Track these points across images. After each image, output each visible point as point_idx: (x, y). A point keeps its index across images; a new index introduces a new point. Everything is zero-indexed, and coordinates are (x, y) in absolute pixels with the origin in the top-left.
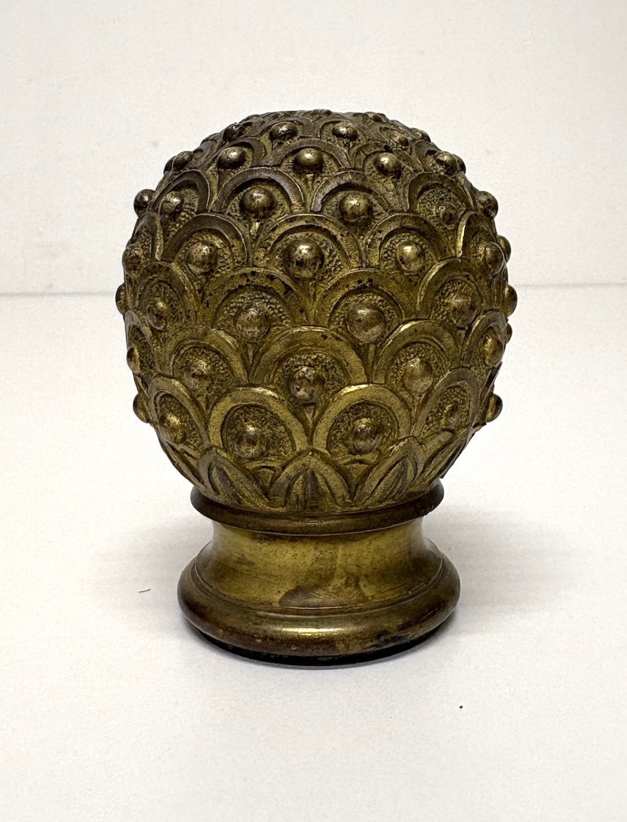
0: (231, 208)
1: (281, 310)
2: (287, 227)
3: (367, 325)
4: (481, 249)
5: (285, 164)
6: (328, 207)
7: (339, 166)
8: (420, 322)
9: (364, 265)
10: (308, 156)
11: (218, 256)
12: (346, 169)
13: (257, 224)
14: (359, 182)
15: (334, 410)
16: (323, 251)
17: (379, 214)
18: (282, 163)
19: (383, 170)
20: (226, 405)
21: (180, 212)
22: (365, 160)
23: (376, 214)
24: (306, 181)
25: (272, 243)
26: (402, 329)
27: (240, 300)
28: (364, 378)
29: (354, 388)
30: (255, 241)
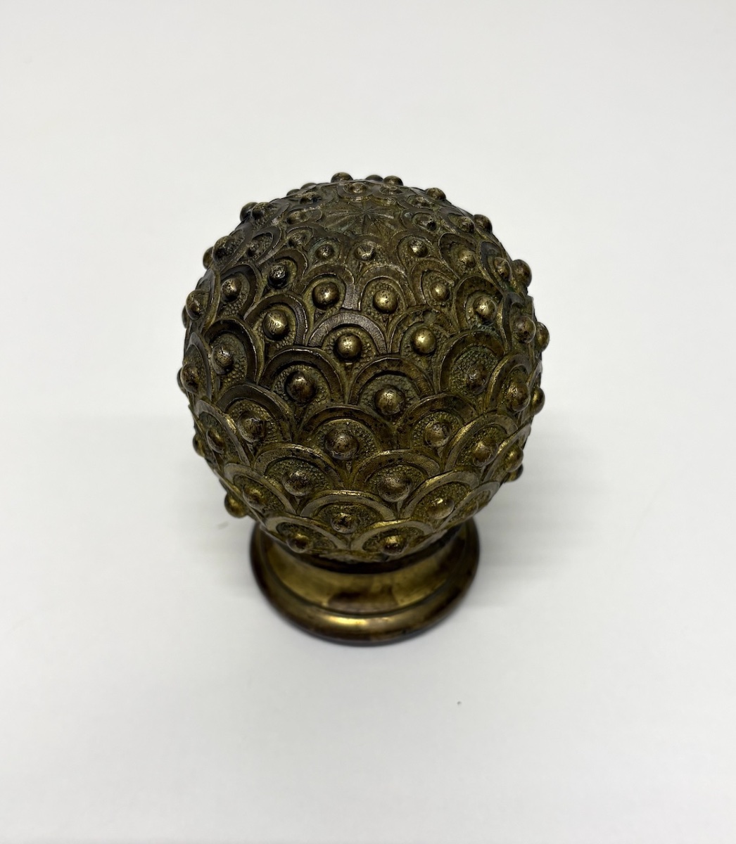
0: (277, 384)
1: (323, 477)
2: (328, 416)
3: (397, 492)
4: (510, 390)
5: (326, 343)
6: (365, 397)
7: (377, 351)
8: (445, 475)
9: (395, 448)
10: (348, 344)
11: (266, 430)
12: (383, 355)
13: (301, 409)
14: (394, 369)
15: (368, 535)
16: (359, 439)
17: (411, 399)
18: (323, 343)
19: (417, 350)
20: (281, 519)
21: (230, 371)
22: (403, 337)
23: (408, 399)
24: (346, 368)
25: (314, 428)
26: (427, 485)
27: (287, 465)
28: (394, 518)
29: (383, 524)
30: (299, 423)
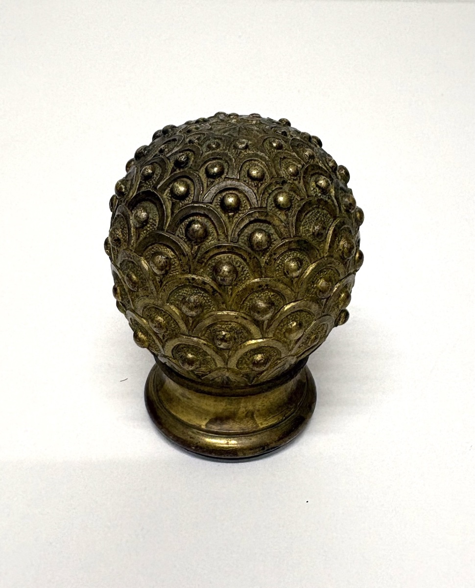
0: (179, 231)
1: (210, 301)
2: (216, 251)
3: (264, 311)
4: (342, 243)
5: (215, 201)
6: (242, 238)
7: (250, 205)
8: (298, 302)
9: (263, 276)
10: (231, 200)
11: (171, 264)
12: (255, 208)
13: (196, 247)
14: (263, 218)
15: (241, 352)
16: (238, 268)
17: (275, 240)
18: (213, 201)
19: (278, 206)
20: (175, 342)
21: (146, 225)
22: (269, 197)
23: (273, 240)
24: (229, 217)
25: (205, 261)
26: (286, 309)
27: (185, 292)
28: (261, 336)
29: (254, 341)
30: (195, 258)
